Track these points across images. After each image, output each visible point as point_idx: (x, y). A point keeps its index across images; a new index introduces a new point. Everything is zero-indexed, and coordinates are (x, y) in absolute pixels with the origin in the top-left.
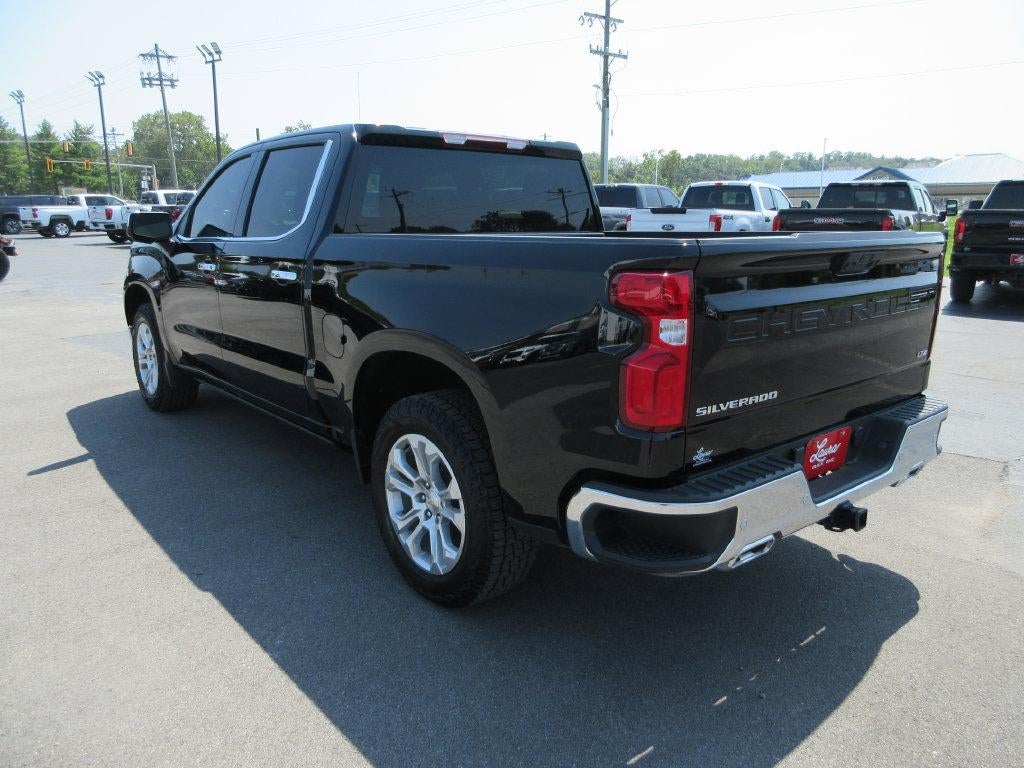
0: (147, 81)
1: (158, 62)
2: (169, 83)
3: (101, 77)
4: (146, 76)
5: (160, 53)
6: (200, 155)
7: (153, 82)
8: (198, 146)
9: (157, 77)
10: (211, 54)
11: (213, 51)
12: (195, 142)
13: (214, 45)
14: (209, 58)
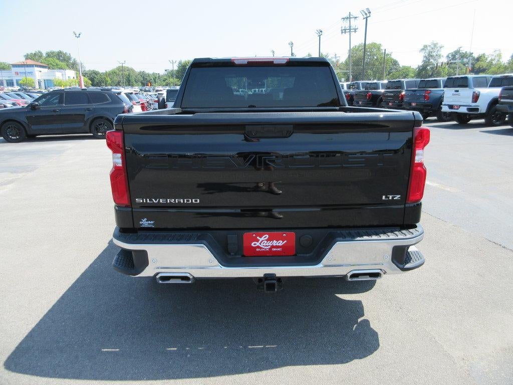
0: (344, 31)
1: (350, 21)
2: (354, 30)
3: (321, 31)
4: (343, 28)
5: (351, 16)
6: (377, 63)
7: (347, 31)
8: (376, 59)
9: (348, 28)
10: (366, 14)
11: (367, 13)
12: (375, 57)
13: (368, 9)
14: (365, 16)
